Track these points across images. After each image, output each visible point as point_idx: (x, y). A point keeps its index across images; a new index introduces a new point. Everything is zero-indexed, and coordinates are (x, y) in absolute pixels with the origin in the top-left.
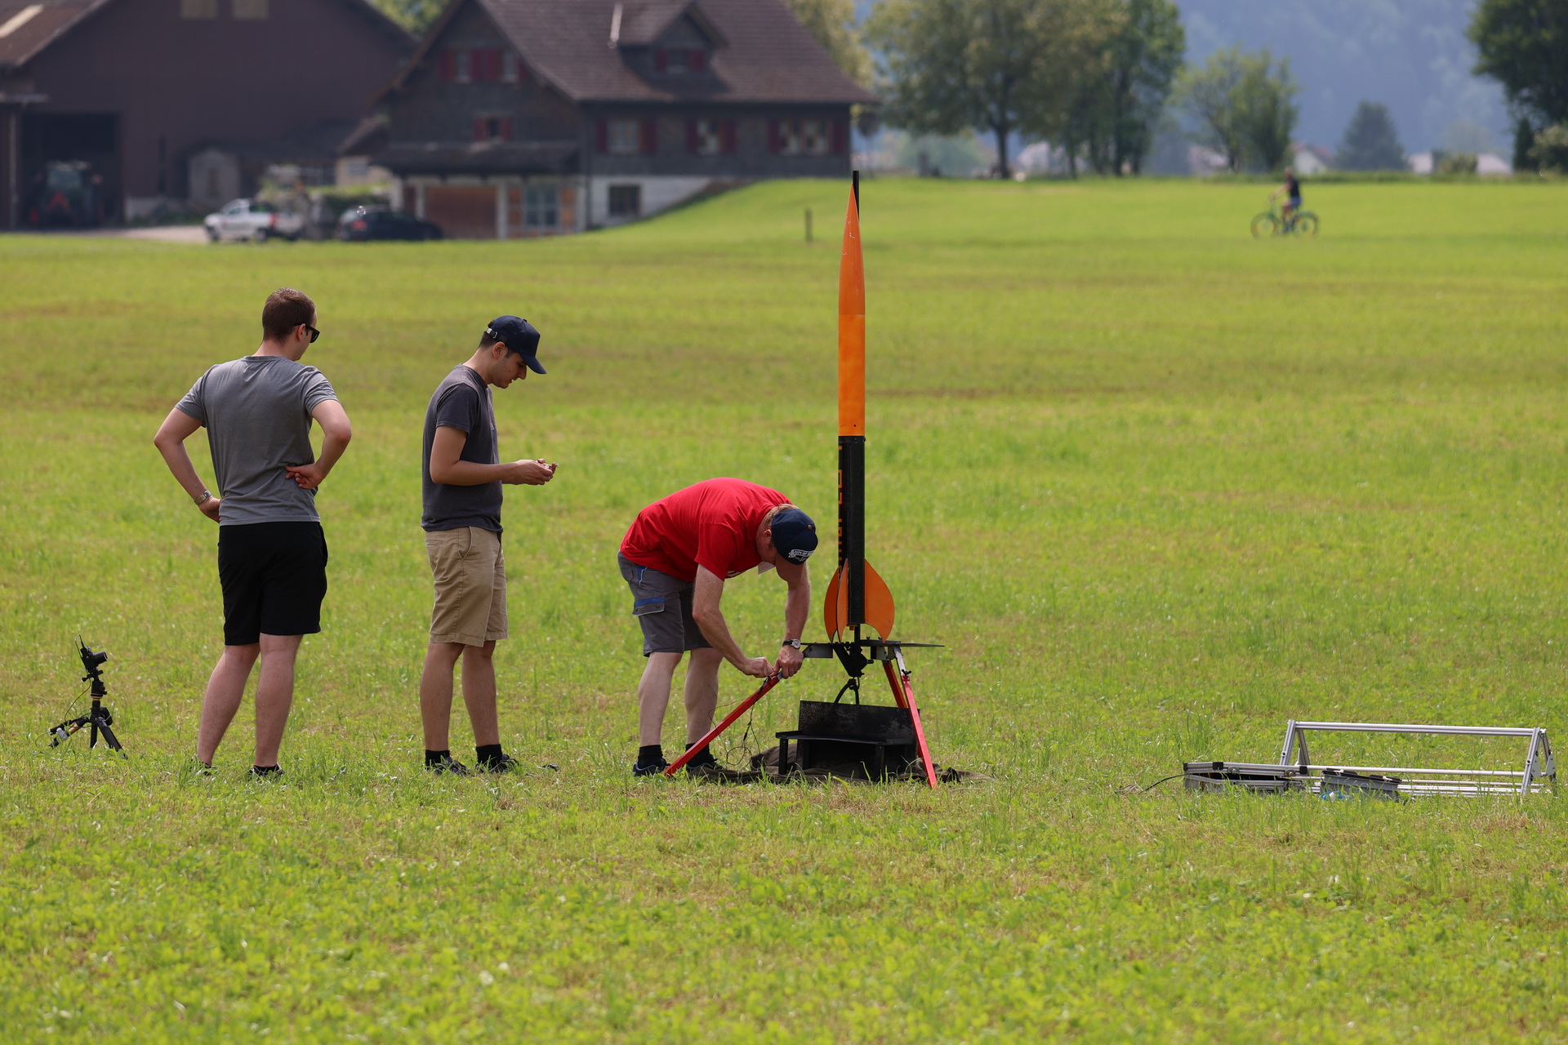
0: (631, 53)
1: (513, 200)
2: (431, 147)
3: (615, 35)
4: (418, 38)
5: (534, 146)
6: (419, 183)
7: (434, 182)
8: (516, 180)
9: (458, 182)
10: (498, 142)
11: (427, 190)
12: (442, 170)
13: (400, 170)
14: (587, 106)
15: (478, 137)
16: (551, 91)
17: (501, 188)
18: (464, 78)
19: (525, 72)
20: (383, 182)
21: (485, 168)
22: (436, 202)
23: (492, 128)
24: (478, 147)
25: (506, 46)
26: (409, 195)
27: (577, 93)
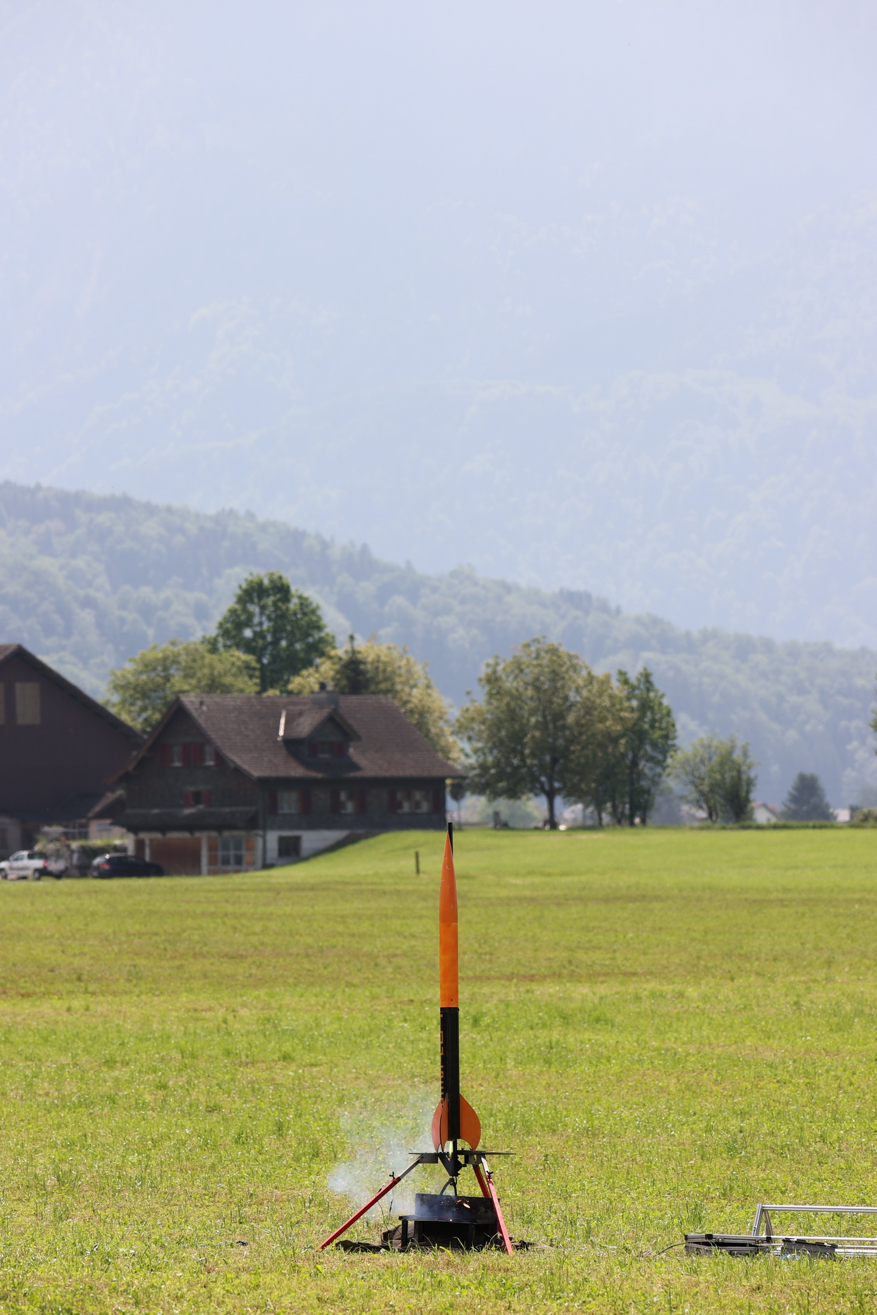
0: (291, 744)
1: (212, 848)
2: (156, 811)
3: (281, 733)
4: (146, 737)
5: (227, 810)
6: (146, 836)
7: (158, 836)
8: (214, 834)
9: (174, 835)
10: (201, 807)
11: (151, 840)
12: (164, 829)
13: (133, 828)
14: (263, 781)
15: (187, 805)
16: (238, 771)
17: (204, 838)
18: (177, 764)
19: (220, 758)
20: (122, 837)
21: (192, 825)
22: (158, 849)
23: (197, 798)
24: (187, 811)
25: (207, 741)
26: (140, 845)
27: (256, 773)
